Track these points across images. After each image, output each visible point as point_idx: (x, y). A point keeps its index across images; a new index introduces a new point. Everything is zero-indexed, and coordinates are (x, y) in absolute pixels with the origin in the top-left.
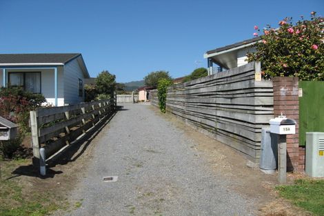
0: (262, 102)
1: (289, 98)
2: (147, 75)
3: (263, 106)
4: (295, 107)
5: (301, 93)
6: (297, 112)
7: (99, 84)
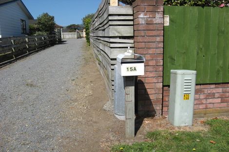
0: (119, 33)
1: (151, 27)
2: (84, 17)
3: (120, 37)
4: (158, 39)
5: (167, 21)
6: (161, 45)
7: (39, 23)
